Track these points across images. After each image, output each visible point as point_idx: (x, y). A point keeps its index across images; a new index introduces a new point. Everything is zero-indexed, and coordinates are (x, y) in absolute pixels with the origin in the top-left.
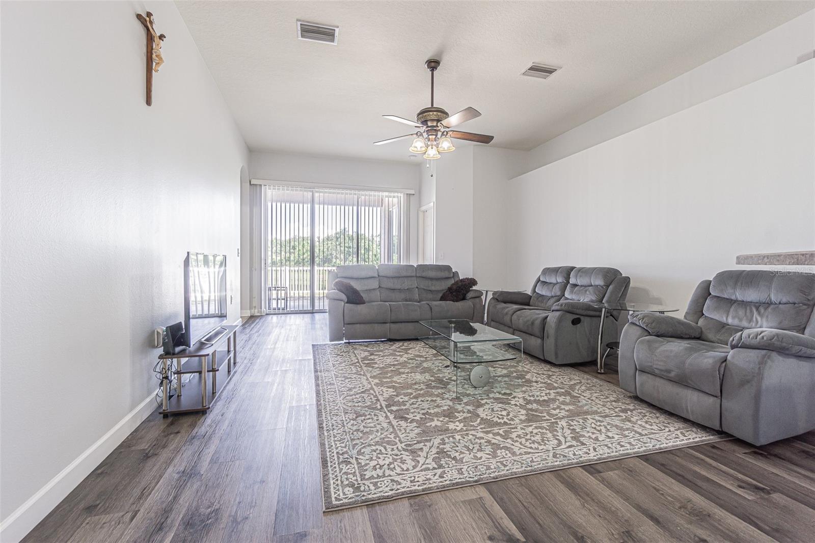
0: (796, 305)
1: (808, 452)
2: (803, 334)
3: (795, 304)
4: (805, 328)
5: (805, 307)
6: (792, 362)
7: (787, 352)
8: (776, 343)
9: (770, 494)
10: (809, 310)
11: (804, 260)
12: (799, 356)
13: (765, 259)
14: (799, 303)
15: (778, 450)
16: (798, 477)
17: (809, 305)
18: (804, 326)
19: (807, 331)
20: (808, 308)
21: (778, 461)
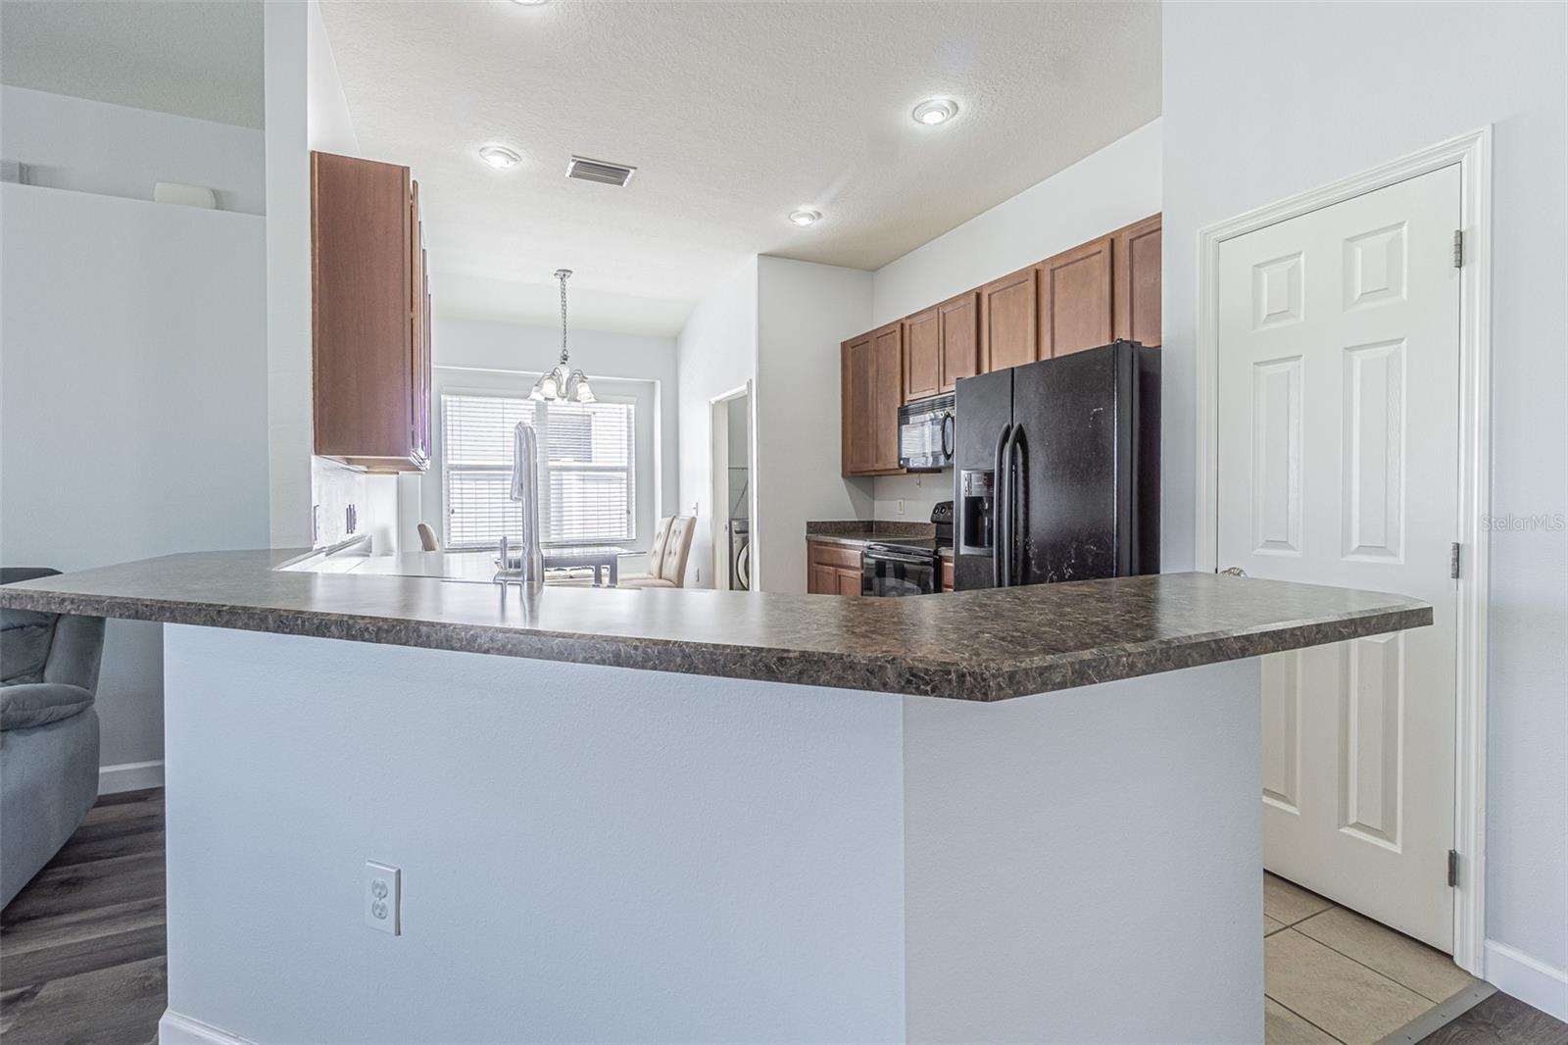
0: (25, 629)
1: (67, 880)
2: (42, 682)
3: (22, 627)
4: (43, 668)
5: (42, 630)
6: (39, 737)
7: (30, 725)
8: (13, 714)
9: (35, 994)
10: (50, 633)
11: (148, 614)
12: (45, 725)
13: (66, 604)
14: (30, 626)
15: (25, 908)
16: (68, 932)
17: (46, 625)
18: (41, 665)
19: (48, 674)
20: (47, 631)
21: (23, 927)
